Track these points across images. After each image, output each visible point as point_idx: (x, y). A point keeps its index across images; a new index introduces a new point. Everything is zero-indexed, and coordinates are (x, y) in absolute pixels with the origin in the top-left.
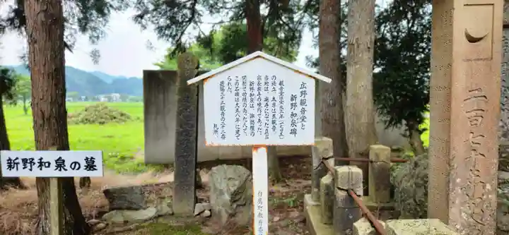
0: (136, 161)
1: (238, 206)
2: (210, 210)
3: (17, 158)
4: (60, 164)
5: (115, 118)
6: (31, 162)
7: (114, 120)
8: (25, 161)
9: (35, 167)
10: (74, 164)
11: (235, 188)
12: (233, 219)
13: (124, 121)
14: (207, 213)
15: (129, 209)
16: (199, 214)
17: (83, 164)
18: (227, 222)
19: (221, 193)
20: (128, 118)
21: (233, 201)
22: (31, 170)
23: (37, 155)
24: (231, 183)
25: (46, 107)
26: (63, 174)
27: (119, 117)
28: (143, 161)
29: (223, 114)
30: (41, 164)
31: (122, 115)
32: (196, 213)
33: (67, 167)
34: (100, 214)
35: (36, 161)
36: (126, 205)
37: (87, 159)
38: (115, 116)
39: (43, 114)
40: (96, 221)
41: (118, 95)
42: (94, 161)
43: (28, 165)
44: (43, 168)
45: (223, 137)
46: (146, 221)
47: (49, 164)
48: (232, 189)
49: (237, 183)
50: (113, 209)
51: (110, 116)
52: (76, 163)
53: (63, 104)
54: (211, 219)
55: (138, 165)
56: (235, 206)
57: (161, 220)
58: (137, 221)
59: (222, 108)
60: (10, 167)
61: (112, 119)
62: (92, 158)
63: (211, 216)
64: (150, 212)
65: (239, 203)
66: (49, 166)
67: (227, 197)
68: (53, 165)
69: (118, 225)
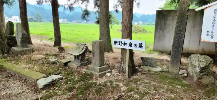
0: (150, 49)
1: (203, 75)
2: (187, 74)
3: (117, 41)
4: (130, 44)
5: (141, 31)
6: (121, 43)
7: (141, 32)
8: (119, 42)
9: (122, 45)
10: (135, 45)
11: (203, 66)
12: (200, 80)
13: (144, 33)
14: (186, 75)
15: (150, 66)
16: (181, 75)
17: (138, 45)
18: (196, 81)
19: (195, 67)
20: (146, 31)
21: (201, 72)
22: (121, 45)
23: (123, 41)
24: (201, 63)
25: (126, 24)
26: (131, 48)
27: (143, 31)
28: (153, 49)
29: (214, 26)
30: (124, 44)
31: (144, 30)
32: (180, 73)
33: (133, 46)
34: (139, 66)
35: (123, 42)
36: (149, 64)
37: (140, 43)
38: (141, 30)
39: (125, 26)
40: (138, 68)
41: (141, 22)
42: (142, 45)
43: (120, 44)
44: (125, 45)
45: (212, 37)
46: (157, 72)
47: (127, 44)
48: (202, 66)
49: (205, 64)
50: (144, 65)
51: (140, 30)
52: (136, 45)
53: (131, 23)
54: (187, 78)
55: (151, 50)
56: (202, 74)
57: (163, 73)
58: (154, 72)
59: (213, 23)
60: (115, 44)
61: (140, 32)
62: (142, 43)
63: (187, 77)
64: (159, 69)
65: (204, 73)
66: (127, 45)
67: (198, 70)
68: (128, 45)
69: (146, 71)
